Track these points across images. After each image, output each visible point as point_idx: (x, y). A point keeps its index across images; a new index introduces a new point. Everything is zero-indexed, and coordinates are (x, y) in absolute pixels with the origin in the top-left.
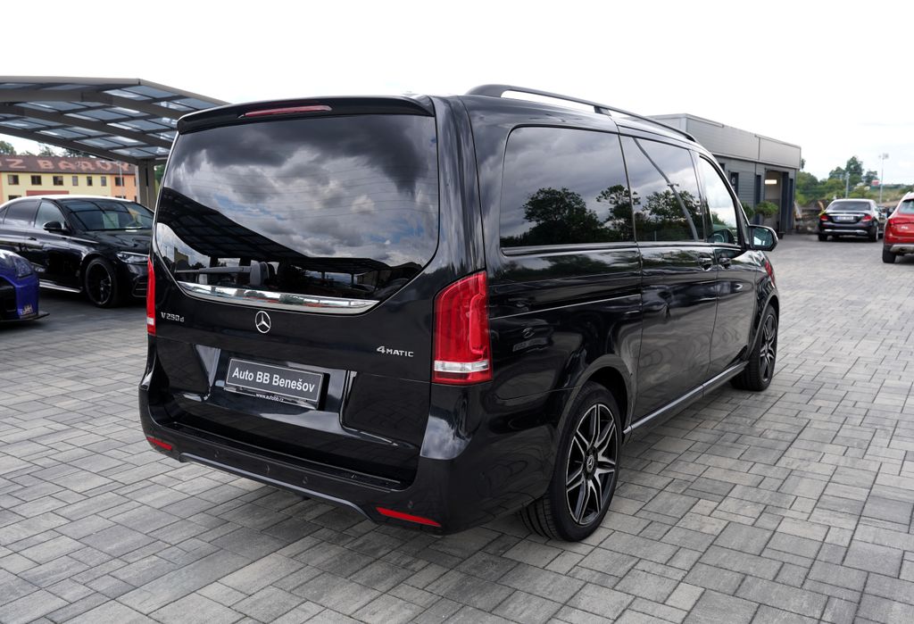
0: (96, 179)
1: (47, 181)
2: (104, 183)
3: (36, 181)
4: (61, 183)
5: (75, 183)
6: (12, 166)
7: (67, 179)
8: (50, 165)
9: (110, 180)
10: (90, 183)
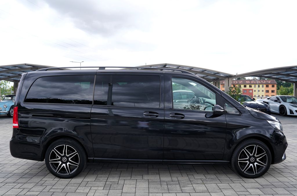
0: (261, 86)
1: (248, 86)
2: (263, 87)
3: (245, 86)
4: (251, 87)
5: (255, 87)
6: (240, 83)
7: (253, 86)
8: (249, 82)
9: (265, 86)
10: (259, 87)
